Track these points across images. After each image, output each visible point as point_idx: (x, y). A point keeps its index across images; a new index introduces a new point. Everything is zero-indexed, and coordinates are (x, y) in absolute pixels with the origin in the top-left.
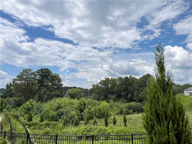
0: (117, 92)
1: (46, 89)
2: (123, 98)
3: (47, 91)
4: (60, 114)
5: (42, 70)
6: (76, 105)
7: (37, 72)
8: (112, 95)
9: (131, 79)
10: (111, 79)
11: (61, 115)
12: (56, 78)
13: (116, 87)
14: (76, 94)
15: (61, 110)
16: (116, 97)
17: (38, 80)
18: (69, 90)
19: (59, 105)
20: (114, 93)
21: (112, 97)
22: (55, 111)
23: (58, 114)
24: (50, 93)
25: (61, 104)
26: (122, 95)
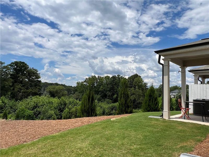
0: (102, 92)
1: (22, 85)
2: (108, 98)
3: (22, 88)
4: (37, 113)
5: (16, 63)
6: (56, 105)
7: (10, 65)
8: (98, 95)
9: (119, 78)
10: (98, 77)
11: (38, 115)
12: (34, 73)
13: (103, 86)
14: (57, 92)
15: (38, 110)
16: (101, 97)
17: (11, 75)
18: (49, 87)
19: (36, 104)
20: (100, 93)
21: (97, 97)
22: (32, 110)
23: (35, 114)
24: (26, 90)
25: (38, 103)
26: (108, 95)
